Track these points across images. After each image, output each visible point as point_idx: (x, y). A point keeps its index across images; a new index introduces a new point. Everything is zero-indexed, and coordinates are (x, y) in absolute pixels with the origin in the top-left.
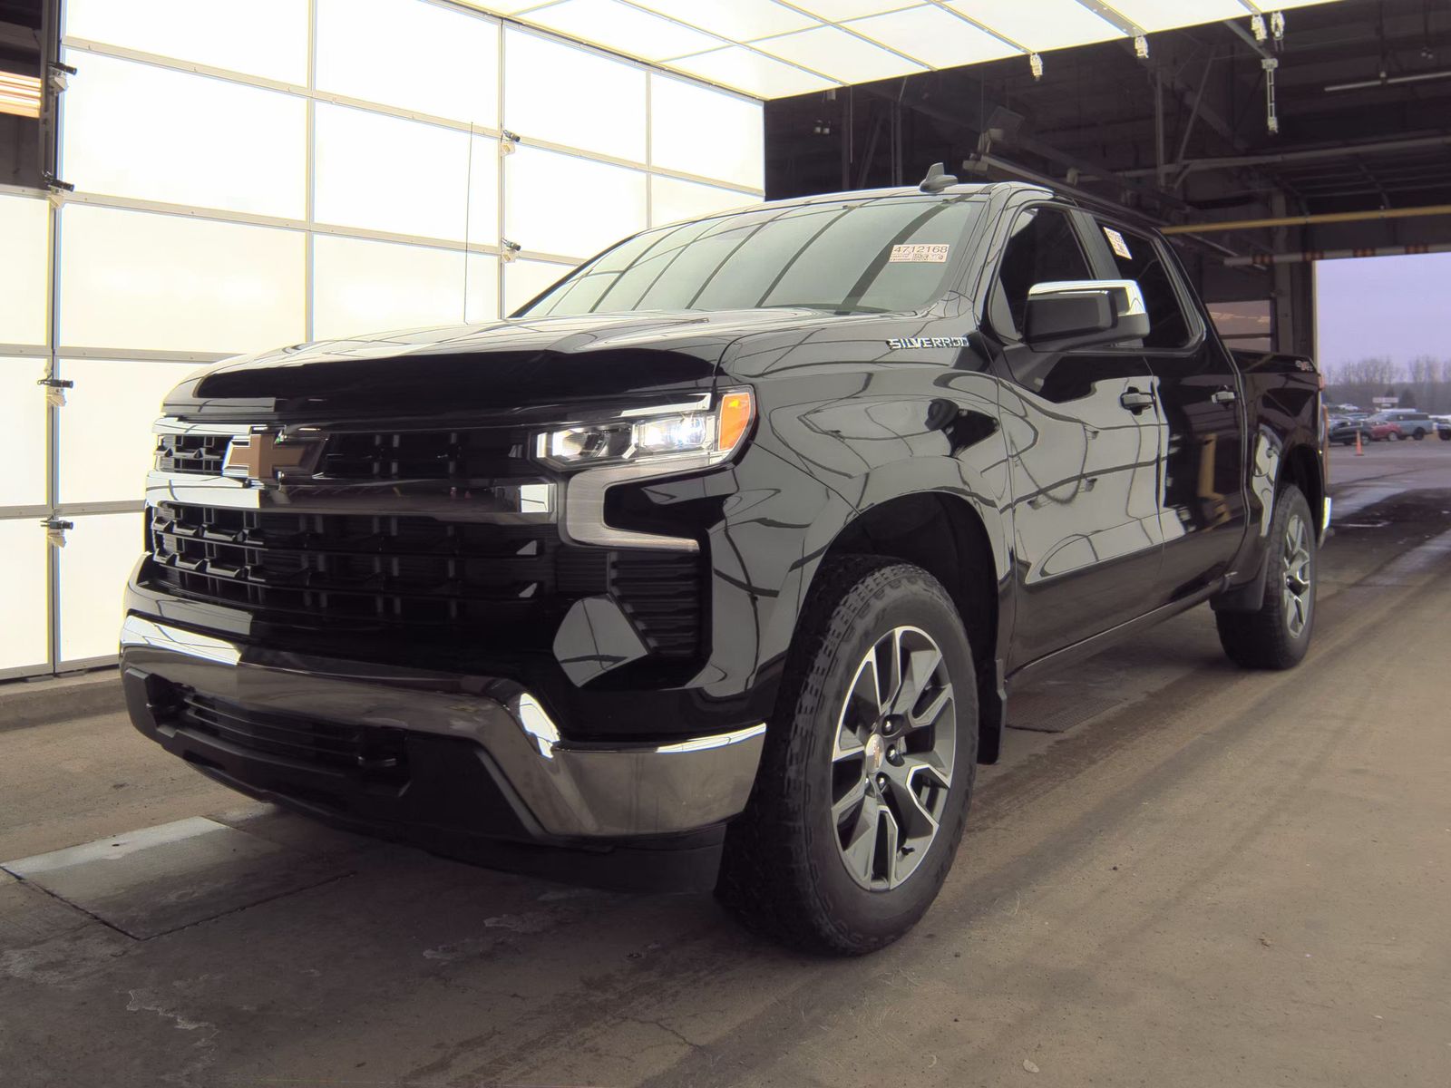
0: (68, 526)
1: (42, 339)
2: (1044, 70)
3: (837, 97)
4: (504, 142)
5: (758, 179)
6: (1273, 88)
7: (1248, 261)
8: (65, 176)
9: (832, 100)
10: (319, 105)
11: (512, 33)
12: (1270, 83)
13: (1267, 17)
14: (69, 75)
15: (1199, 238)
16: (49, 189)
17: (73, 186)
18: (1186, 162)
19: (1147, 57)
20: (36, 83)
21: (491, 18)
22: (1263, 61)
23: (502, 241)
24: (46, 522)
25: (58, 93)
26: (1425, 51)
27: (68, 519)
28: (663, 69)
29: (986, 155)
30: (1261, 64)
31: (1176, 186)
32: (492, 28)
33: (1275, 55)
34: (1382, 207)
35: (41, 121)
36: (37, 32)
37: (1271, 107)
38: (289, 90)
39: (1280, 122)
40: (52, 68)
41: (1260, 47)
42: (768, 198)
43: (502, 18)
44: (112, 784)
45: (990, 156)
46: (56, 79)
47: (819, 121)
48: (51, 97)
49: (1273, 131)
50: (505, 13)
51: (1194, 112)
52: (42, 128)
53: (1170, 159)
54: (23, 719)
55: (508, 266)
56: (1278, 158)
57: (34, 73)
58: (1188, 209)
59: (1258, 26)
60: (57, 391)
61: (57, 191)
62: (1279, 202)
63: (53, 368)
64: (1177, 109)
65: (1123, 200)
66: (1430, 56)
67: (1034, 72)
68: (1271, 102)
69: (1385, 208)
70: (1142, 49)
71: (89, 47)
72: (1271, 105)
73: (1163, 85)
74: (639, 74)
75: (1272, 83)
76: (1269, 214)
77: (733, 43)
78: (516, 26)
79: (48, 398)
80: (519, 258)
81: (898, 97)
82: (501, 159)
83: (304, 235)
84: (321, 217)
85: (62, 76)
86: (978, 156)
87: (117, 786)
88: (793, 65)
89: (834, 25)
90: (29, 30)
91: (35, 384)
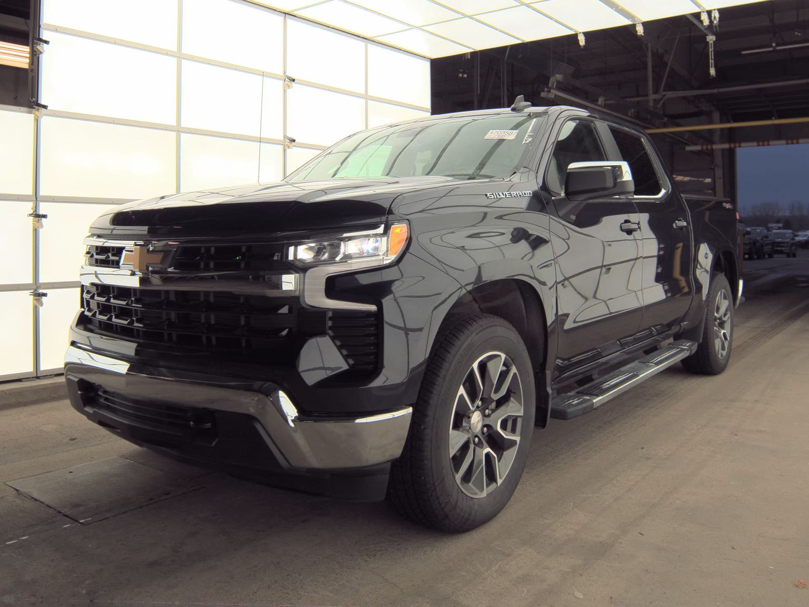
0: (45, 295)
1: (30, 191)
2: (586, 42)
3: (471, 57)
4: (286, 82)
5: (427, 102)
6: (713, 52)
7: (699, 148)
8: (43, 101)
9: (468, 59)
10: (184, 61)
11: (290, 21)
12: (711, 49)
13: (709, 13)
14: (45, 45)
15: (671, 135)
16: (34, 108)
17: (47, 106)
18: (664, 93)
19: (643, 35)
20: (27, 49)
21: (279, 13)
22: (707, 37)
23: (285, 137)
24: (32, 293)
25: (39, 55)
26: (797, 31)
27: (45, 291)
28: (374, 42)
29: (554, 89)
30: (706, 38)
31: (659, 106)
32: (280, 19)
33: (714, 34)
34: (773, 118)
35: (29, 71)
36: (27, 21)
37: (712, 62)
38: (167, 53)
39: (717, 71)
40: (36, 41)
41: (706, 29)
42: (433, 113)
43: (285, 13)
44: (70, 438)
45: (556, 90)
46: (38, 47)
47: (461, 70)
48: (35, 57)
49: (713, 76)
50: (287, 10)
51: (669, 65)
52: (30, 74)
53: (656, 91)
54: (20, 402)
55: (288, 151)
56: (715, 91)
57: (26, 43)
58: (666, 119)
59: (704, 17)
60: (39, 220)
61: (38, 109)
62: (716, 115)
63: (36, 207)
64: (660, 62)
65: (629, 114)
66: (800, 34)
67: (580, 43)
68: (712, 60)
69: (775, 119)
70: (640, 30)
71: (56, 29)
72: (712, 61)
73: (652, 51)
74: (361, 44)
75: (712, 49)
76: (711, 123)
77: (413, 27)
78: (293, 17)
79: (33, 224)
80: (295, 146)
81: (505, 57)
82: (285, 91)
83: (174, 133)
84: (185, 124)
85: (41, 45)
86: (549, 90)
87: (72, 439)
88: (447, 39)
89: (470, 17)
90: (23, 20)
91: (27, 216)
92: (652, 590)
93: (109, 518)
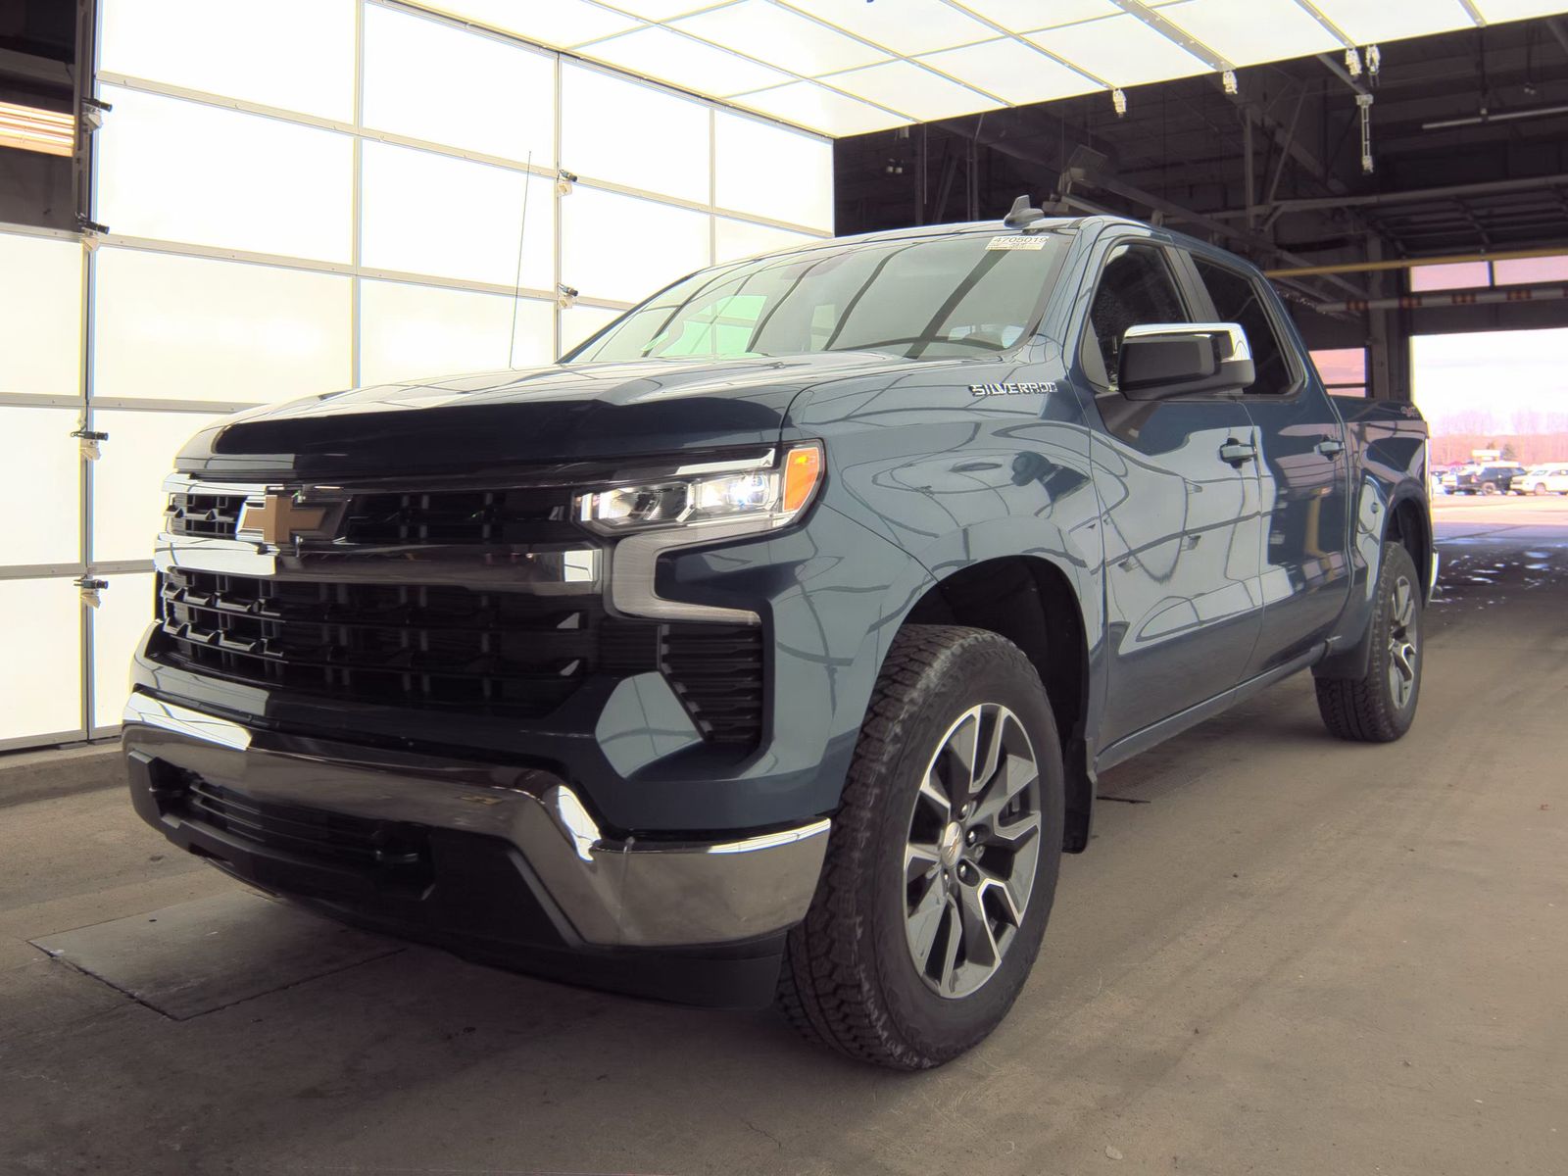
0: (103, 585)
1: (75, 389)
2: (1127, 107)
3: (910, 135)
4: (561, 183)
5: (826, 220)
6: (1368, 125)
7: (1342, 307)
8: (99, 218)
9: (905, 138)
10: (366, 143)
11: (568, 68)
12: (1365, 120)
13: (1361, 51)
14: (104, 112)
15: (1294, 283)
16: (83, 231)
17: (108, 228)
18: (1275, 204)
19: (1236, 92)
20: (69, 119)
21: (547, 52)
22: (1358, 97)
23: (558, 286)
24: (79, 581)
25: (92, 131)
26: (1527, 86)
27: (102, 578)
28: (727, 106)
29: (1067, 196)
30: (1355, 100)
31: (1266, 228)
32: (549, 62)
33: (1370, 91)
34: (1482, 250)
35: (74, 160)
36: (70, 66)
38: (334, 128)
39: (1376, 162)
40: (86, 105)
41: (1354, 82)
42: (838, 234)
43: (558, 52)
44: (149, 856)
45: (1070, 197)
46: (90, 116)
47: (892, 160)
48: (85, 135)
49: (1368, 171)
50: (562, 46)
51: (1285, 150)
52: (75, 167)
53: (1261, 200)
54: (56, 788)
55: (564, 312)
56: (1373, 199)
57: (67, 110)
58: (1279, 253)
59: (1352, 60)
60: (92, 443)
61: (91, 234)
62: (1374, 246)
63: (87, 420)
64: (1269, 149)
66: (1533, 92)
67: (1117, 108)
68: (1366, 140)
69: (1486, 252)
70: (1230, 84)
71: (125, 83)
72: (1366, 144)
73: (1253, 123)
74: (702, 111)
75: (1367, 120)
76: (1365, 259)
77: (800, 78)
78: (573, 60)
79: (81, 450)
80: (576, 303)
81: (975, 135)
82: (558, 199)
83: (348, 280)
84: (368, 261)
85: (97, 112)
86: (1057, 197)
87: (153, 859)
88: (864, 101)
89: (907, 59)
90: (62, 64)
91: (69, 436)
92: (1252, 1145)
93: (224, 1007)
